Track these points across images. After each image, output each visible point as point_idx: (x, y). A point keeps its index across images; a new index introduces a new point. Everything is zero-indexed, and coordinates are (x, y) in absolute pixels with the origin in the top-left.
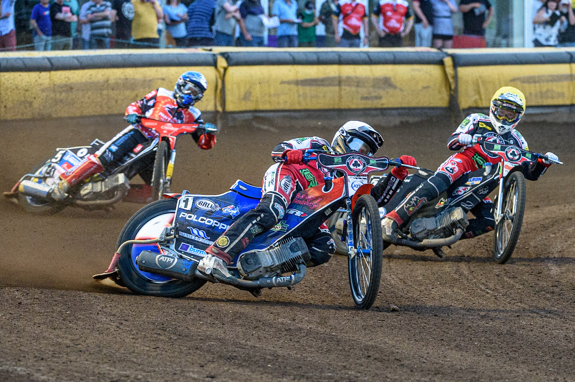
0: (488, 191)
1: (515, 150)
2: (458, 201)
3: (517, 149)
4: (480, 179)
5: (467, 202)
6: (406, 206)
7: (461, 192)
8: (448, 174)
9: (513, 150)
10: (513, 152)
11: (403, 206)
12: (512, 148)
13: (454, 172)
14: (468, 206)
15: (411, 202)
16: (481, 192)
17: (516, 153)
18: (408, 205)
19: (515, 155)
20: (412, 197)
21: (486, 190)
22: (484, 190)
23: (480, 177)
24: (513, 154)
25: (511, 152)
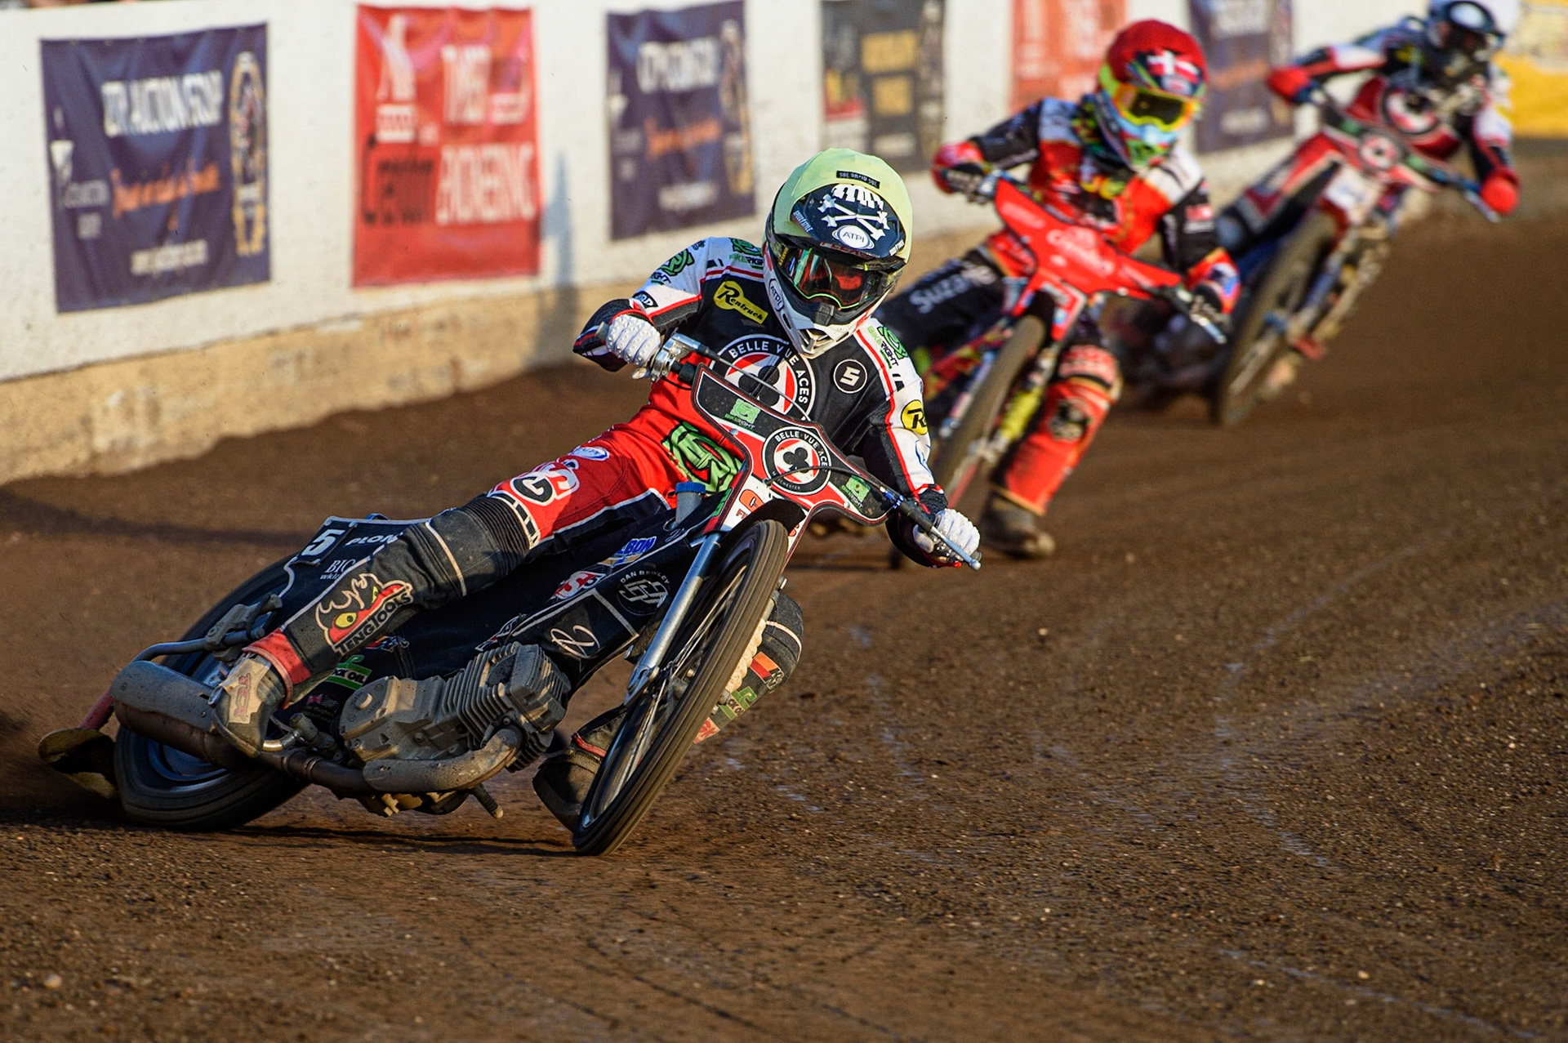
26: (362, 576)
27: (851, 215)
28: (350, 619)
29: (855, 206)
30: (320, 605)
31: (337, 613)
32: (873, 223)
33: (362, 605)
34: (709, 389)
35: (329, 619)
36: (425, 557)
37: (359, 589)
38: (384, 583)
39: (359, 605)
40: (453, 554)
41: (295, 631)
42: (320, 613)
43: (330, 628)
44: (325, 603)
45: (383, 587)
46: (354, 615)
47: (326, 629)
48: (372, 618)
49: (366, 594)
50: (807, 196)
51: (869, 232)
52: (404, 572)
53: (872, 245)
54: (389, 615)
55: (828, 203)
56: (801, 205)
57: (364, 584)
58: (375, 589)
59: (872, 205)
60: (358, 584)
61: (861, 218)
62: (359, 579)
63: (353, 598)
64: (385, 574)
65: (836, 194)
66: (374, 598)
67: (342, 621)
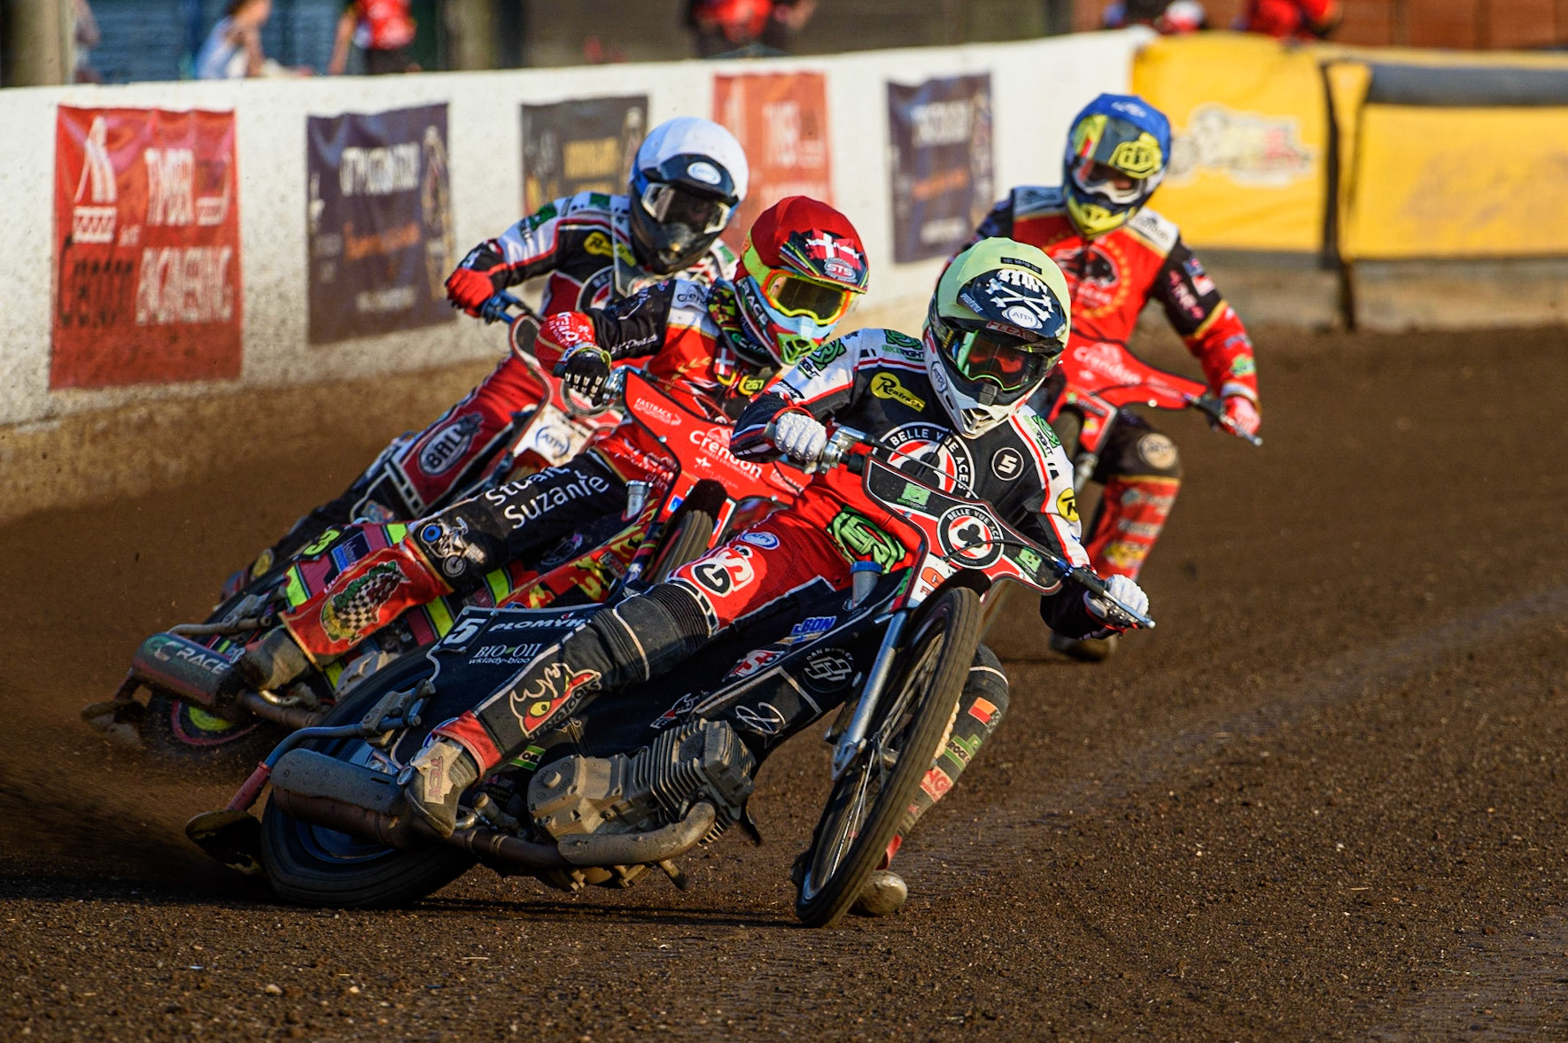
1: (980, 524)
2: (723, 700)
3: (991, 523)
4: (828, 623)
5: (760, 704)
6: (520, 696)
7: (748, 666)
8: (701, 593)
9: (973, 521)
10: (974, 529)
11: (509, 692)
12: (972, 513)
13: (732, 588)
14: (763, 720)
15: (540, 682)
16: (823, 670)
17: (982, 536)
18: (526, 692)
19: (978, 543)
20: (546, 663)
21: (844, 666)
22: (834, 667)
23: (829, 618)
24: (971, 536)
26: (554, 665)
27: (1019, 297)
28: (544, 707)
29: (1021, 289)
30: (514, 693)
31: (531, 702)
32: (1040, 305)
33: (556, 694)
34: (878, 476)
35: (524, 707)
36: (614, 646)
37: (552, 678)
38: (575, 672)
39: (552, 694)
40: (642, 644)
41: (489, 718)
42: (515, 701)
43: (524, 716)
44: (519, 690)
45: (574, 675)
46: (548, 704)
47: (521, 718)
48: (564, 706)
49: (559, 684)
50: (973, 280)
51: (1036, 314)
52: (594, 661)
53: (1040, 326)
54: (578, 701)
55: (994, 286)
56: (967, 288)
57: (557, 674)
58: (567, 679)
59: (1036, 289)
60: (551, 673)
61: (1028, 300)
62: (552, 669)
63: (547, 687)
64: (575, 663)
65: (1002, 278)
66: (567, 686)
67: (537, 709)
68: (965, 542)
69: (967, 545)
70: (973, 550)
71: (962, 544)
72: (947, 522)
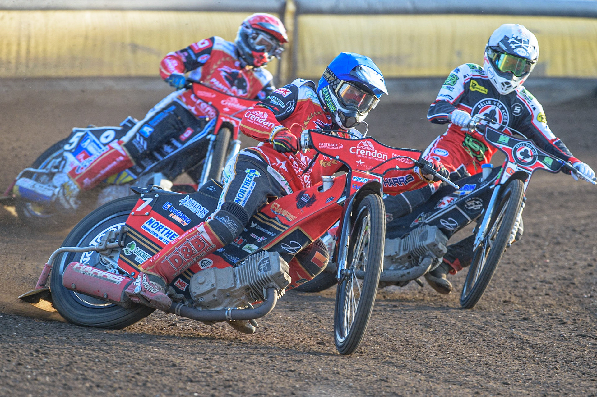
0: (481, 205)
1: (529, 149)
2: (436, 217)
3: (533, 148)
4: (473, 187)
5: (450, 219)
7: (444, 204)
9: (526, 148)
10: (526, 151)
12: (525, 145)
14: (450, 225)
16: (472, 205)
17: (529, 154)
19: (528, 157)
21: (479, 204)
22: (476, 204)
23: (474, 185)
24: (525, 154)
25: (523, 150)
34: (490, 133)
51: (527, 50)
53: (528, 55)
68: (523, 156)
69: (524, 157)
70: (526, 160)
71: (521, 157)
72: (516, 149)
